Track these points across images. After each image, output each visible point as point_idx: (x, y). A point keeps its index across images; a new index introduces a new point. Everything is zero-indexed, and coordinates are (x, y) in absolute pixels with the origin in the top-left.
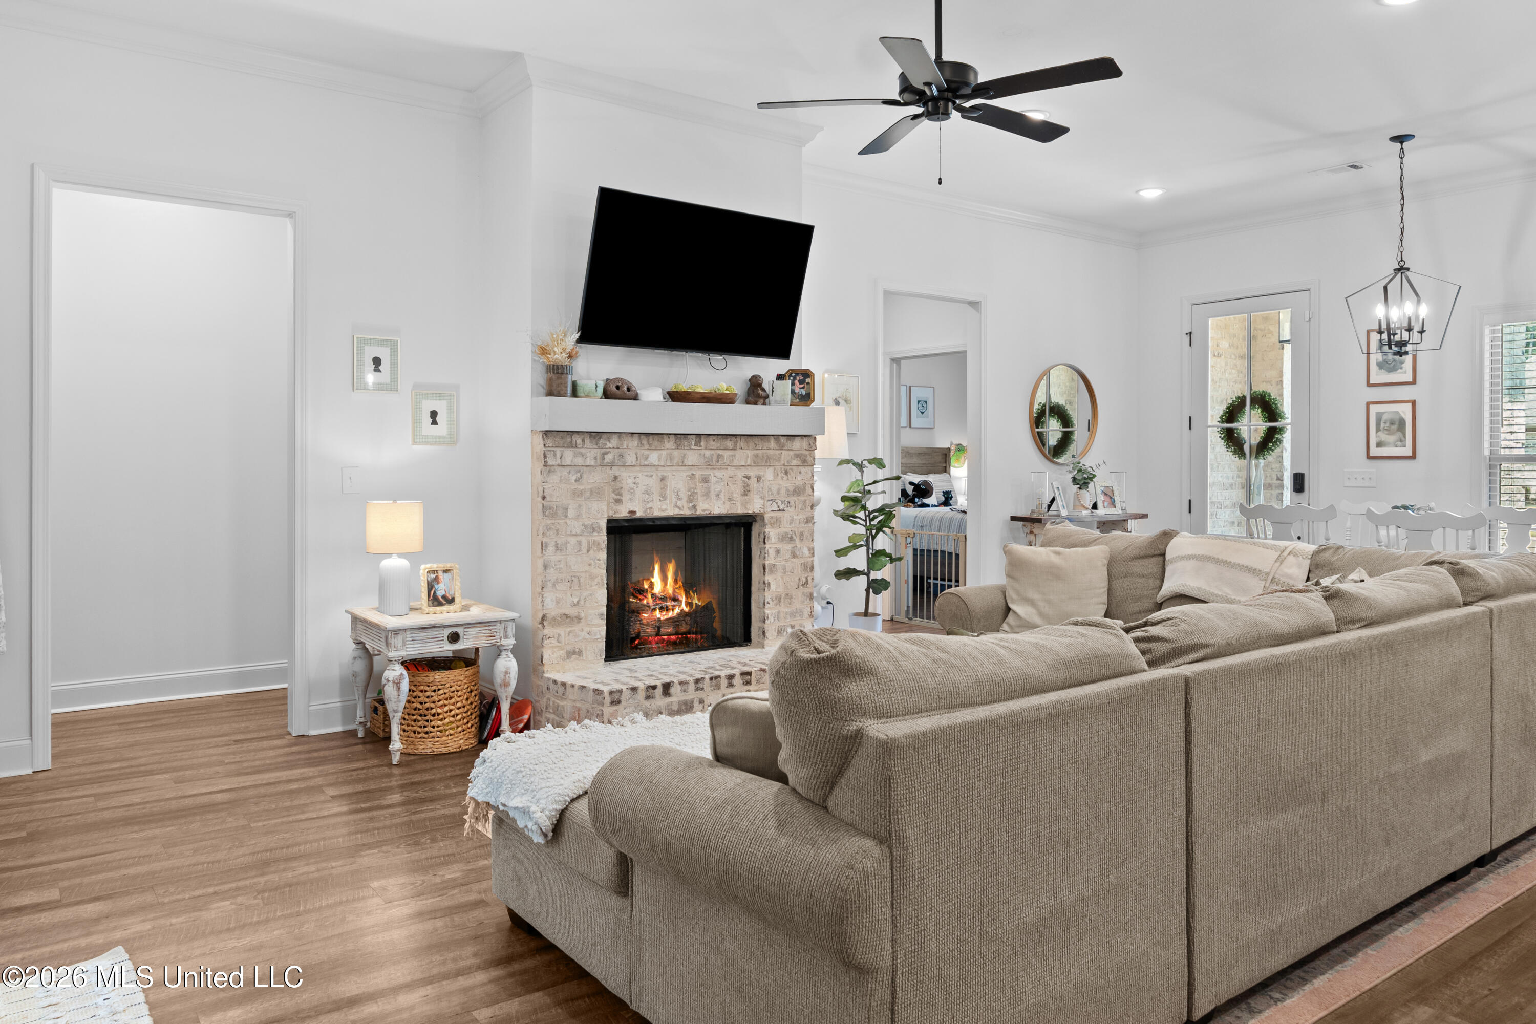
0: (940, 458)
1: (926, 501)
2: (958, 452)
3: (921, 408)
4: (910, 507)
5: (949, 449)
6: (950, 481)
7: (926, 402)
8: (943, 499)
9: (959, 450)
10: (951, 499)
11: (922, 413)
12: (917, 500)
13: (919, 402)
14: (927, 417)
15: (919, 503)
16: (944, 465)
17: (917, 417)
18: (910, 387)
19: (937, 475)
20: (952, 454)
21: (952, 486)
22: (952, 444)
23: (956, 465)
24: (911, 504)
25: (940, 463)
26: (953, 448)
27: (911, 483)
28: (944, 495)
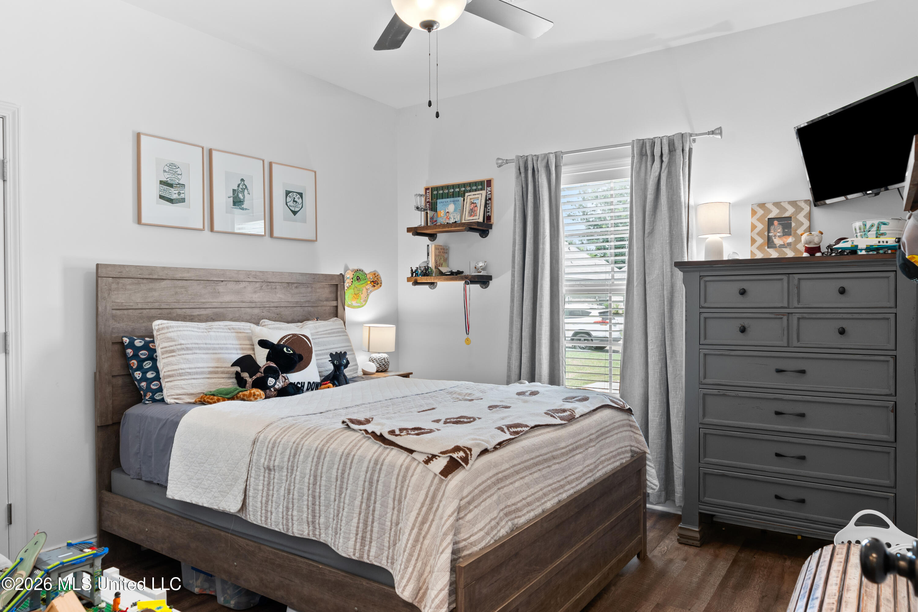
0: (325, 292)
1: (294, 377)
2: (356, 283)
3: (291, 204)
4: (255, 397)
5: (342, 277)
6: (344, 333)
7: (301, 195)
8: (331, 367)
9: (358, 279)
10: (346, 366)
11: (295, 213)
12: (271, 381)
13: (288, 193)
14: (304, 221)
15: (280, 385)
16: (334, 304)
17: (285, 219)
18: (271, 164)
19: (321, 323)
20: (346, 285)
21: (348, 340)
22: (346, 269)
23: (354, 303)
24: (258, 392)
25: (327, 300)
26: (349, 275)
27: (263, 343)
28: (332, 362)
